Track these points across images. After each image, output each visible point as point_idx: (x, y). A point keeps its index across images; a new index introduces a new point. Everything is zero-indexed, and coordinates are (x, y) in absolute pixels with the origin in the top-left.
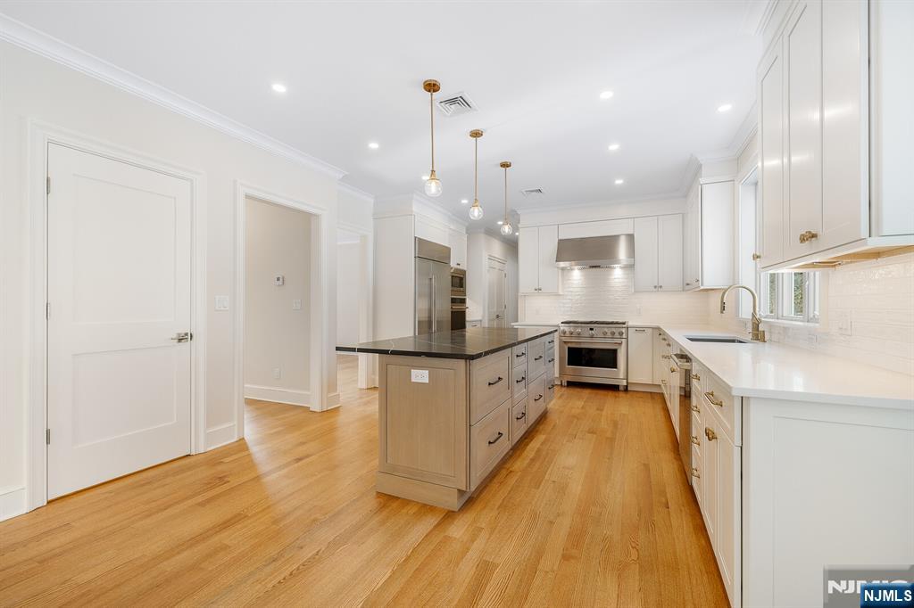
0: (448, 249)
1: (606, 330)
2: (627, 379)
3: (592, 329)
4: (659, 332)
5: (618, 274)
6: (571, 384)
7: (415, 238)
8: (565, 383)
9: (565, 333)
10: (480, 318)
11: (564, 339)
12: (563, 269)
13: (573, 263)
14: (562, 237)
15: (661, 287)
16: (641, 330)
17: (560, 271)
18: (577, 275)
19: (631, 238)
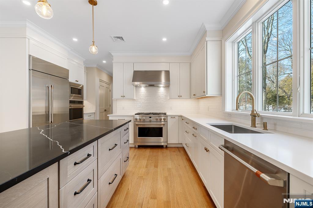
0: (67, 71)
1: (157, 118)
2: (167, 142)
3: (150, 117)
4: (182, 118)
5: (162, 90)
6: (140, 147)
7: (30, 56)
8: (137, 146)
9: (136, 119)
10: (94, 112)
11: (137, 123)
12: (136, 86)
13: (141, 82)
14: (136, 69)
15: (181, 96)
16: (173, 117)
17: (135, 88)
18: (143, 90)
19: (167, 73)
